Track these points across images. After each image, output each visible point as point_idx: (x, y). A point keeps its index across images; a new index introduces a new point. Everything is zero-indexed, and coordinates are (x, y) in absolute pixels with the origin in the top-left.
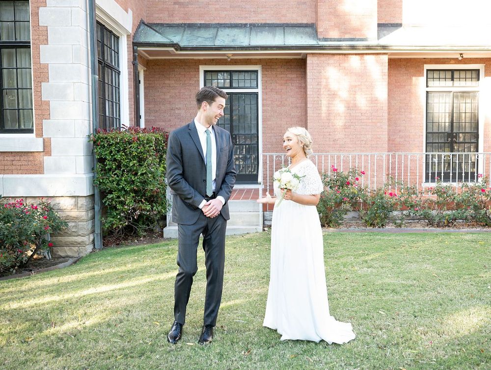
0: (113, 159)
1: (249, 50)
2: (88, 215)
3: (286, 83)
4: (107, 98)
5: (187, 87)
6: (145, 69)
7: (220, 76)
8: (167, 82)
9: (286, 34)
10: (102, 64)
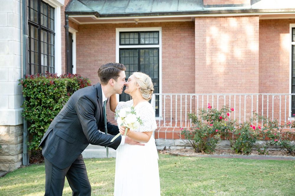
0: (36, 98)
1: (151, 15)
2: (17, 139)
3: (180, 40)
4: (42, 52)
5: (106, 44)
6: (77, 31)
7: (132, 36)
8: (92, 41)
9: (179, 3)
10: (38, 28)
